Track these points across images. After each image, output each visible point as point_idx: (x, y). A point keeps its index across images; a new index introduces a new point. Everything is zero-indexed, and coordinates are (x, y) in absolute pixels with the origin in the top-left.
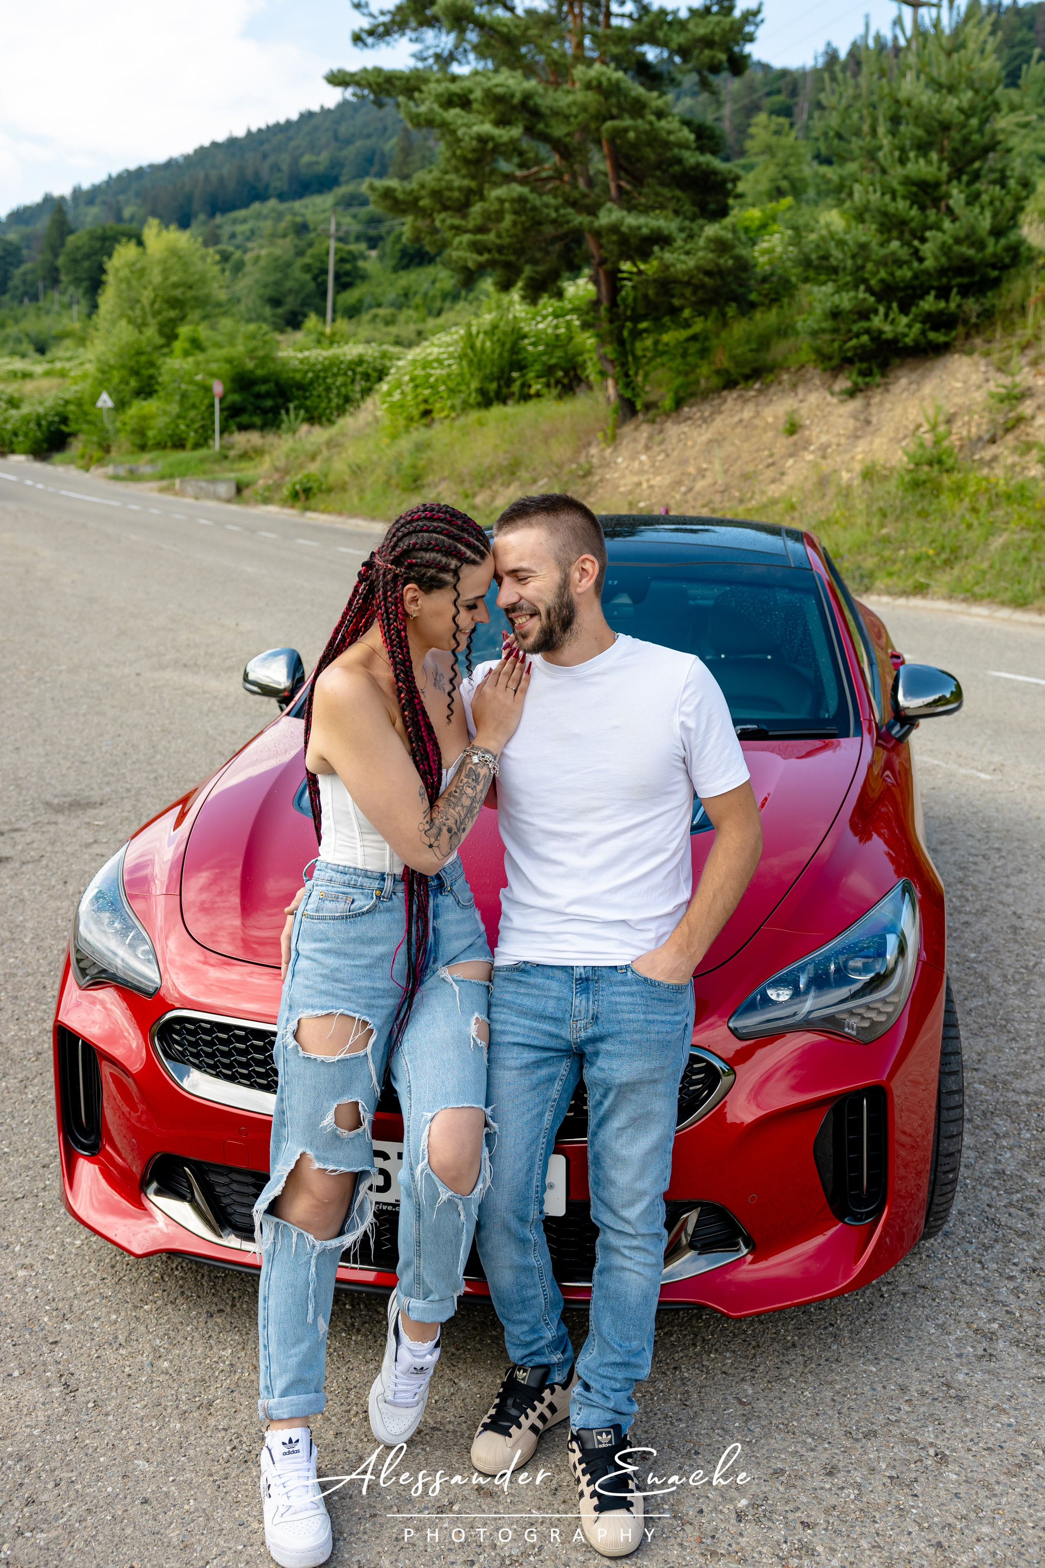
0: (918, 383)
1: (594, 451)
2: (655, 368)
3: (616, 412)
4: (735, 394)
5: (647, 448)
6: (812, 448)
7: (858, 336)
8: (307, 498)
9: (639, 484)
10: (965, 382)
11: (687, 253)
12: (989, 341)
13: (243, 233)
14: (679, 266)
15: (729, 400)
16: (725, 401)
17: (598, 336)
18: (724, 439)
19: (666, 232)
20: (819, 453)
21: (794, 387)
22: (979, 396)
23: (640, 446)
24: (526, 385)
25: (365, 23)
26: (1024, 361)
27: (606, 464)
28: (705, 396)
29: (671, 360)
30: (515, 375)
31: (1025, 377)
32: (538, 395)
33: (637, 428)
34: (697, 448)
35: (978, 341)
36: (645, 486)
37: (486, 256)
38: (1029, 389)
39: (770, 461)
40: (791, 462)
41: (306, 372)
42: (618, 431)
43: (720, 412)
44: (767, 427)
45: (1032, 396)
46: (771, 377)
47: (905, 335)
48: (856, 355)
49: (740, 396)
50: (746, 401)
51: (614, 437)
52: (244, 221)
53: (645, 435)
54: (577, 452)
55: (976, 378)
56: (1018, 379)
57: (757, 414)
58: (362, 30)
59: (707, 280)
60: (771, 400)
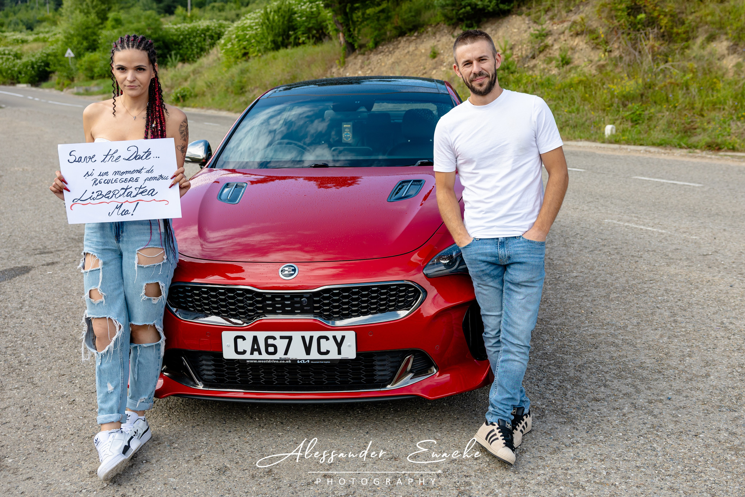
0: (496, 30)
1: (334, 70)
2: (364, 27)
3: (344, 50)
4: (405, 39)
5: (362, 67)
6: (445, 64)
7: (465, 7)
8: (184, 100)
10: (518, 29)
12: (530, 9)
15: (402, 41)
16: (400, 42)
17: (333, 11)
18: (400, 61)
20: (448, 67)
21: (434, 34)
22: (526, 36)
23: (358, 66)
24: (297, 38)
26: (547, 18)
28: (390, 40)
29: (372, 22)
30: (291, 33)
31: (548, 25)
32: (304, 43)
33: (356, 58)
34: (387, 66)
35: (524, 8)
38: (550, 31)
39: (424, 71)
40: (434, 71)
41: (179, 36)
42: (346, 60)
43: (398, 48)
44: (422, 55)
45: (551, 34)
46: (423, 29)
47: (489, 6)
48: (464, 16)
49: (408, 40)
50: (410, 42)
51: (344, 63)
53: (360, 61)
54: (326, 71)
55: (524, 27)
56: (544, 26)
57: (417, 48)
60: (423, 41)
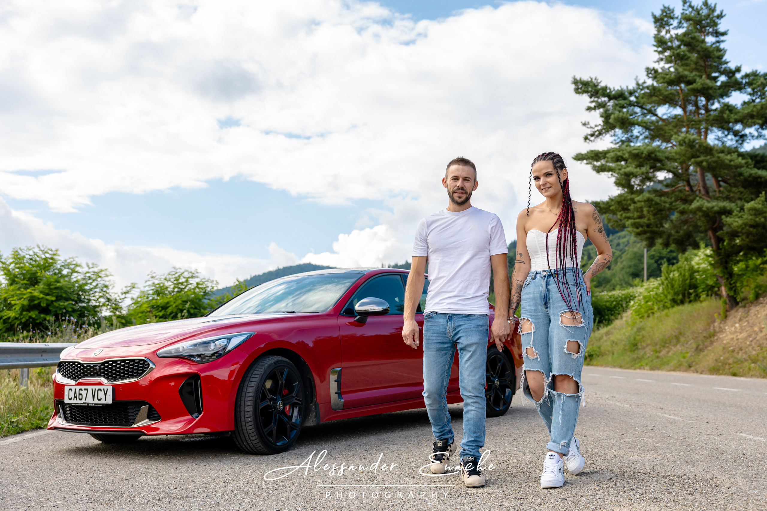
1: (716, 324)
3: (727, 304)
5: (740, 320)
8: (591, 360)
9: (732, 339)
11: (739, 217)
13: (623, 243)
14: (735, 224)
19: (728, 208)
23: (737, 320)
24: (697, 295)
25: (589, 131)
27: (721, 331)
30: (691, 291)
32: (704, 299)
33: (737, 311)
36: (735, 339)
37: (640, 229)
41: (613, 302)
42: (728, 313)
51: (726, 317)
52: (624, 237)
53: (740, 313)
54: (709, 325)
58: (588, 135)
59: (751, 229)
